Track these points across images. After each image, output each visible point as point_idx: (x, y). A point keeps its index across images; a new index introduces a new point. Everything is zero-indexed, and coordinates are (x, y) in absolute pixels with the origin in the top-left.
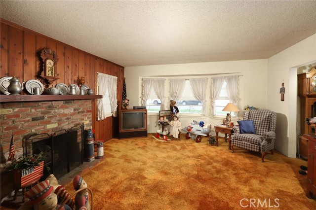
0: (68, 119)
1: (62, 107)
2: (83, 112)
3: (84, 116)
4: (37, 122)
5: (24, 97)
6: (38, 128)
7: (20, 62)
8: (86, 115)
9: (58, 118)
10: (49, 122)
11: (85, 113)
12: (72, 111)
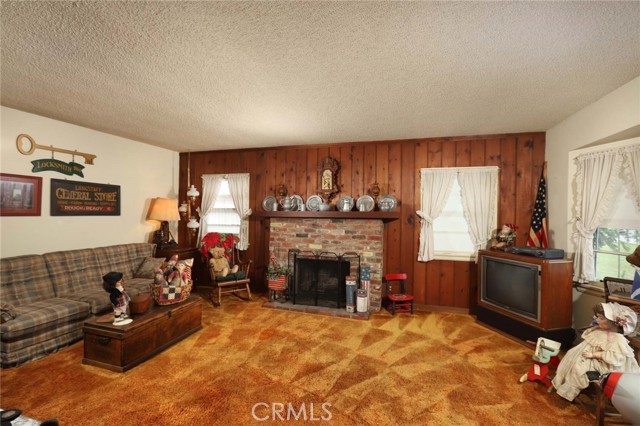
0: (336, 242)
1: (329, 227)
2: (360, 237)
3: (363, 243)
4: (302, 239)
5: (294, 214)
6: (301, 245)
7: (304, 180)
8: (368, 244)
9: (323, 239)
10: (312, 242)
11: (366, 240)
12: (343, 234)
